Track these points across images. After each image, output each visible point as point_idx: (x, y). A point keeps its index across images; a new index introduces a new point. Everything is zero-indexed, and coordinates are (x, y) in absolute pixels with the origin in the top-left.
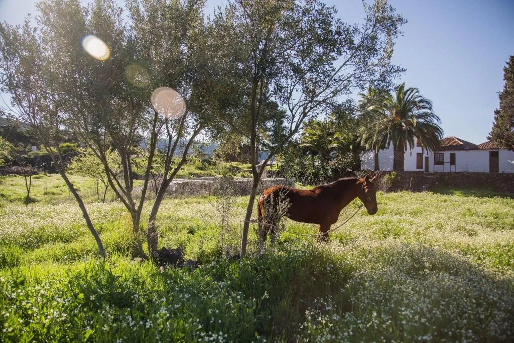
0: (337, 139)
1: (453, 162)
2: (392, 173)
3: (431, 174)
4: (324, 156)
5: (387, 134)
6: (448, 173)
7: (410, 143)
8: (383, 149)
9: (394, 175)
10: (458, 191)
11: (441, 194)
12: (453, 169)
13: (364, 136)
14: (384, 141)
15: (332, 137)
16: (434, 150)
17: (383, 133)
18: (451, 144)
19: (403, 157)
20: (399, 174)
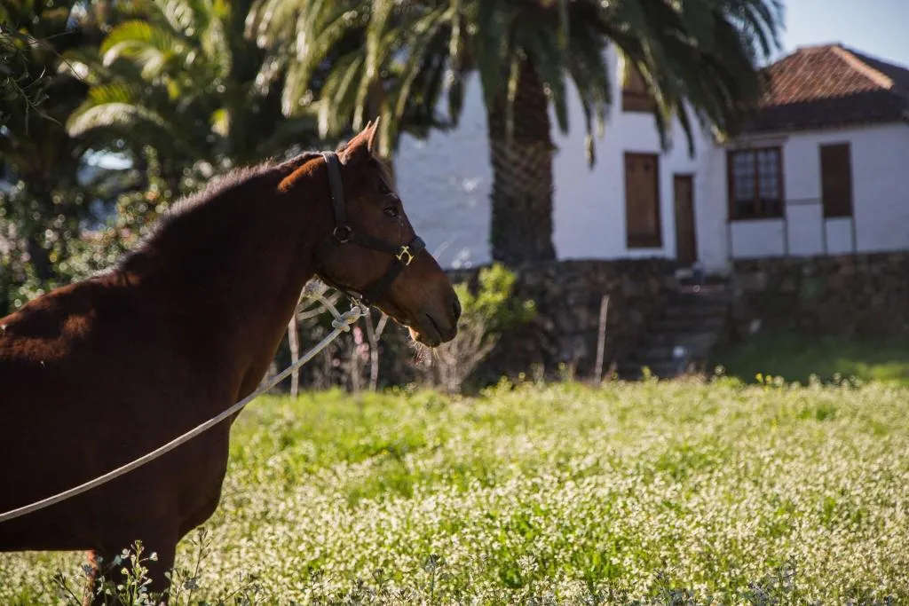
0: (127, 68)
1: (837, 200)
2: (488, 277)
3: (714, 279)
4: (39, 189)
5: (445, 30)
6: (816, 259)
7: (582, 85)
8: (422, 135)
9: (497, 287)
10: (882, 361)
11: (789, 381)
12: (838, 238)
13: (304, 47)
14: (427, 83)
15: (92, 60)
16: (731, 129)
17: (421, 26)
18: (819, 92)
19: (543, 175)
20: (530, 280)
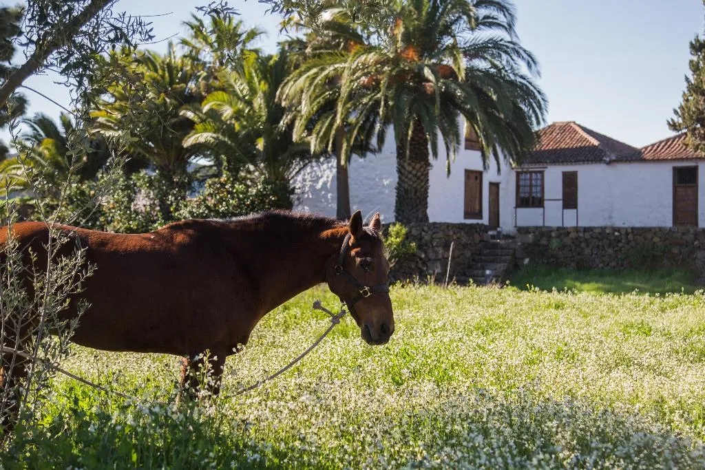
0: (214, 115)
1: (570, 200)
2: (393, 230)
3: (507, 237)
4: (166, 174)
5: (377, 103)
6: (558, 228)
7: (445, 134)
8: (363, 155)
9: (397, 235)
10: (589, 282)
11: (542, 289)
12: (570, 219)
13: (305, 108)
14: (367, 129)
15: (197, 110)
16: (519, 161)
17: (365, 100)
18: (563, 146)
19: (424, 179)
20: (414, 232)
